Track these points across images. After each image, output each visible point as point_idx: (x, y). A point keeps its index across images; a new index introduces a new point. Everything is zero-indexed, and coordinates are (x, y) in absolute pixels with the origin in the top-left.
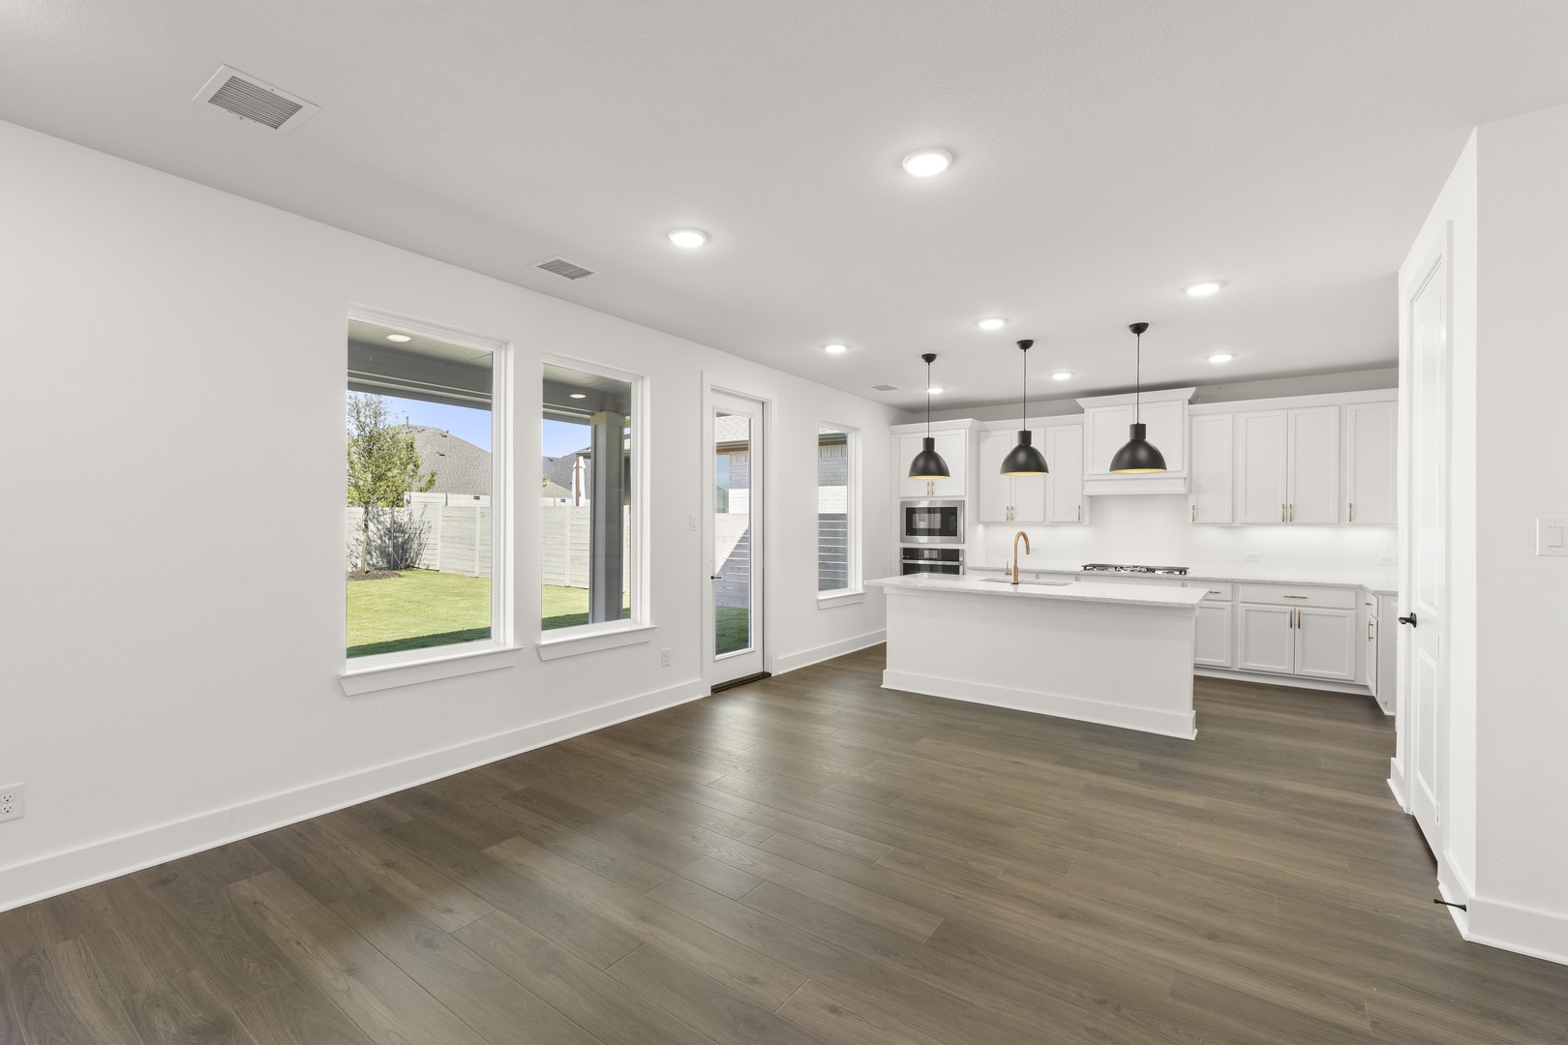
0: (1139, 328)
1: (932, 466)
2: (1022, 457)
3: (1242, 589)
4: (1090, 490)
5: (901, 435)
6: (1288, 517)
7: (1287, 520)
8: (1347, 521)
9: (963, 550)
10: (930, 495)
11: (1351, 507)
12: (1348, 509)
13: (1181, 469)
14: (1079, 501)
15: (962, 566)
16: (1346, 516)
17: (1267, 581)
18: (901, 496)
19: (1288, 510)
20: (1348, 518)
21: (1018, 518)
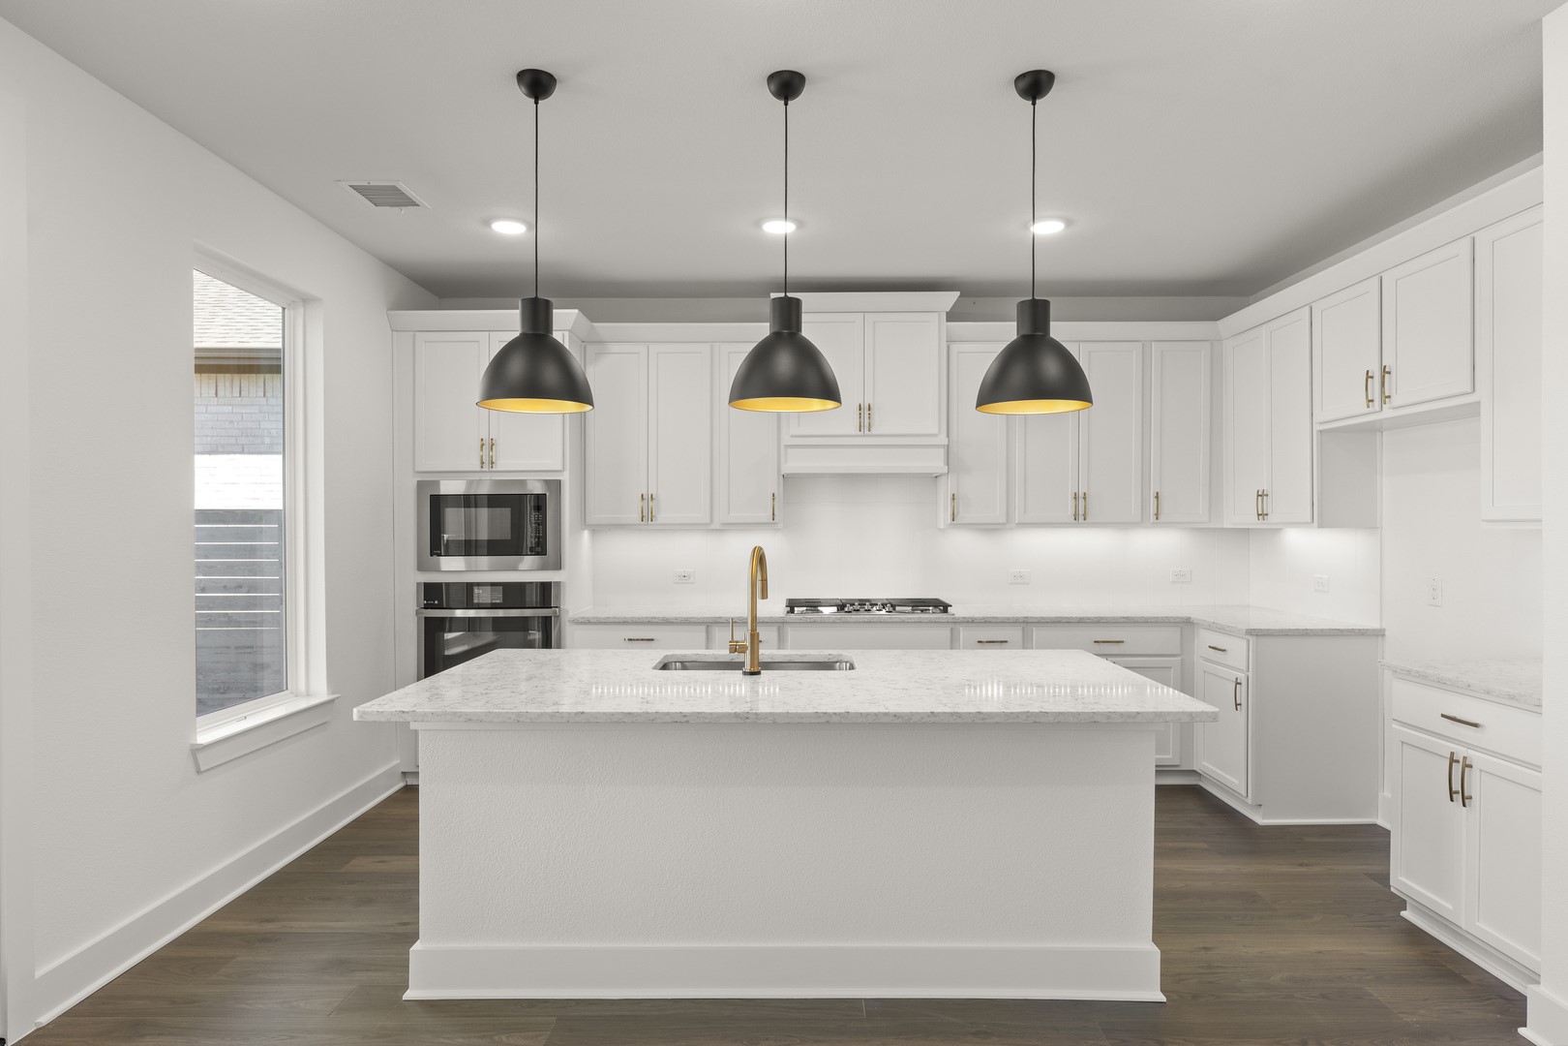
1: (550, 374)
2: (784, 363)
3: (1037, 633)
4: (795, 464)
5: (418, 334)
6: (1081, 512)
7: (1081, 518)
8: (1152, 518)
9: (558, 584)
10: (486, 469)
11: (1157, 497)
12: (1153, 501)
13: (936, 431)
14: (773, 485)
15: (558, 617)
16: (1153, 510)
17: (1072, 618)
18: (417, 469)
19: (1081, 501)
20: (1155, 512)
21: (662, 517)
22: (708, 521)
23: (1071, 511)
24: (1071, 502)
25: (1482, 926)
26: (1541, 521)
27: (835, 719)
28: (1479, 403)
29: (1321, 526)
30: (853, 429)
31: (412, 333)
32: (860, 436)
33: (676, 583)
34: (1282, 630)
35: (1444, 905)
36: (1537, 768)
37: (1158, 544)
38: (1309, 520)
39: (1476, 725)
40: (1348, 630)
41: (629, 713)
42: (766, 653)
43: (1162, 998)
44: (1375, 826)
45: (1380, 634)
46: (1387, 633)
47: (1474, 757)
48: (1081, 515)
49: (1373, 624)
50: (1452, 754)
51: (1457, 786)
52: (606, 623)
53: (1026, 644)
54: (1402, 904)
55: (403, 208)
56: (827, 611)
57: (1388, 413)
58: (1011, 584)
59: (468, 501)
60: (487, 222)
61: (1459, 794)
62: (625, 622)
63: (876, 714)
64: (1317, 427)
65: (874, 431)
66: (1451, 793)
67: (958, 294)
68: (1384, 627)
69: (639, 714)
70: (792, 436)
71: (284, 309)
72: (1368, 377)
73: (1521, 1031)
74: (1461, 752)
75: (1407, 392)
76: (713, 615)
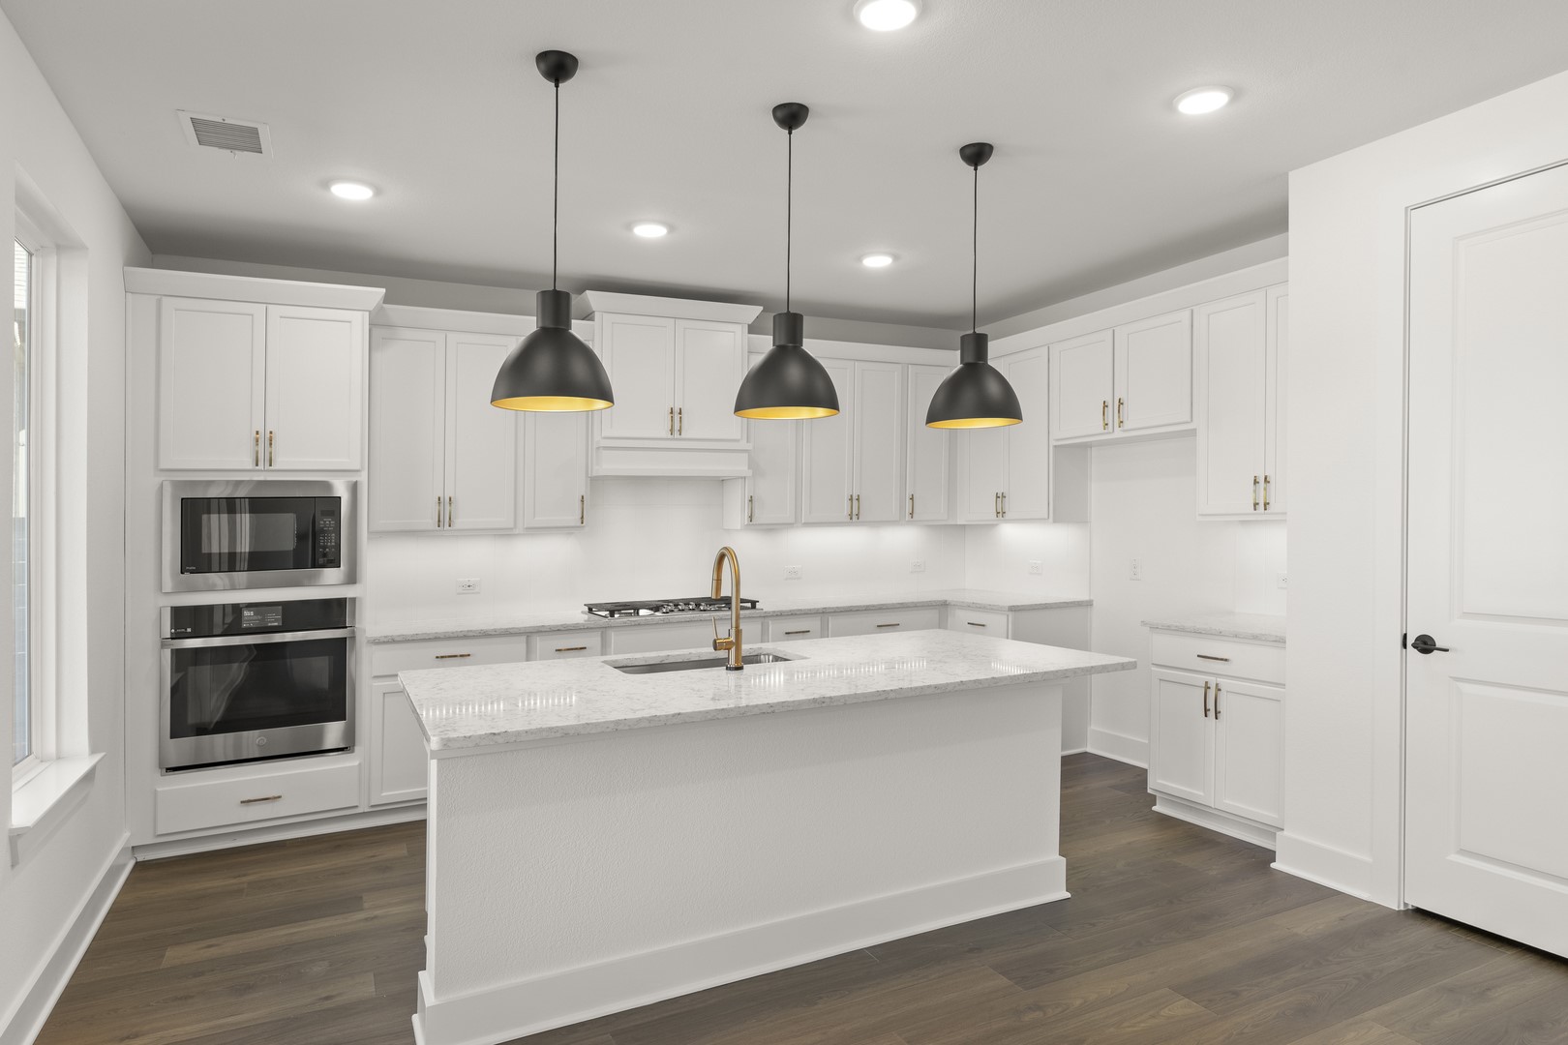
0: (977, 154)
3: (833, 622)
4: (611, 465)
5: (164, 299)
6: (855, 512)
7: (854, 517)
8: (908, 517)
9: (353, 600)
10: (261, 467)
11: (912, 499)
12: (908, 503)
13: (739, 437)
14: (581, 488)
15: (353, 638)
16: (908, 510)
17: (860, 606)
18: (163, 466)
19: (855, 502)
20: (910, 513)
21: (460, 522)
22: (512, 526)
23: (846, 511)
24: (846, 504)
25: (1228, 802)
26: (1285, 513)
27: (892, 695)
28: (1195, 430)
29: (1055, 521)
30: (665, 433)
31: (157, 297)
32: (672, 439)
33: (459, 594)
34: (1031, 605)
35: (1196, 793)
36: (1283, 685)
37: (902, 540)
38: (1046, 517)
39: (1226, 660)
40: (1071, 603)
41: (723, 709)
42: (747, 648)
43: (1068, 895)
44: (1086, 753)
45: (1089, 604)
46: (1094, 603)
47: (1223, 682)
48: (855, 515)
49: (1083, 597)
50: (1206, 683)
51: (1211, 705)
52: (413, 641)
53: (824, 633)
54: (1153, 800)
55: (237, 152)
56: (642, 612)
57: (1118, 434)
58: (786, 579)
59: (230, 505)
60: (326, 184)
61: (1212, 709)
62: (436, 638)
63: (922, 688)
64: (1053, 443)
65: (683, 435)
66: (1206, 711)
67: (762, 308)
68: (1092, 598)
69: (731, 710)
70: (605, 438)
71: (30, 255)
72: (1105, 406)
73: (1273, 865)
74: (1212, 681)
75: (1136, 419)
76: (532, 624)
